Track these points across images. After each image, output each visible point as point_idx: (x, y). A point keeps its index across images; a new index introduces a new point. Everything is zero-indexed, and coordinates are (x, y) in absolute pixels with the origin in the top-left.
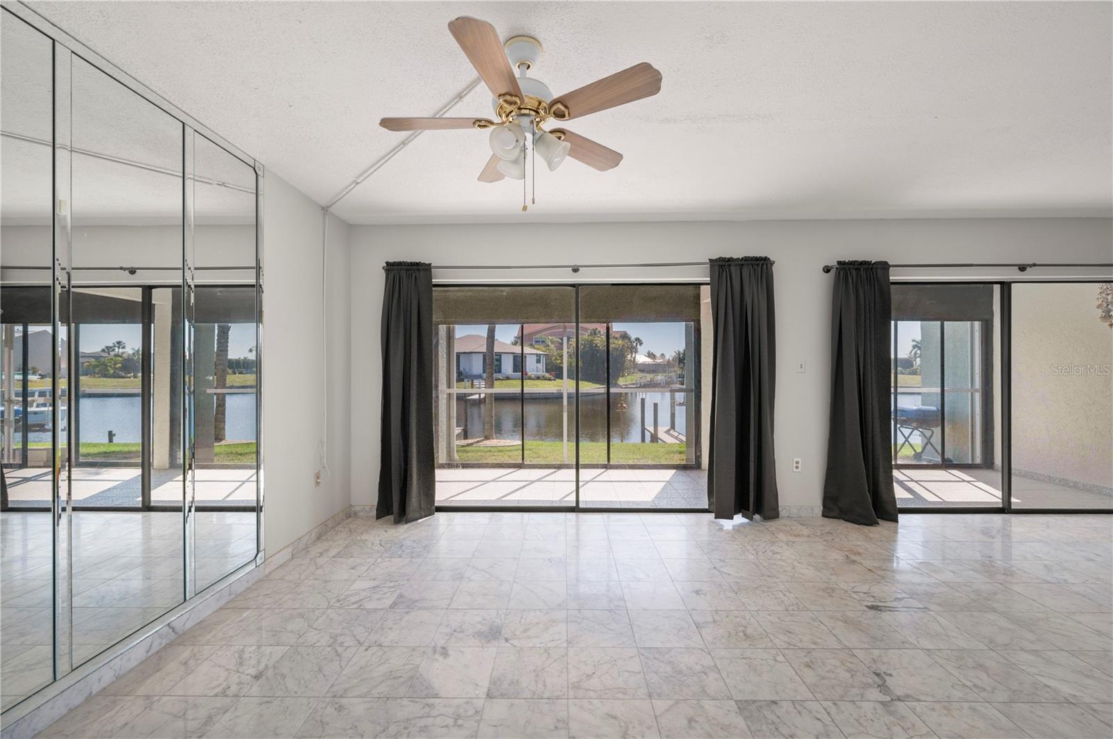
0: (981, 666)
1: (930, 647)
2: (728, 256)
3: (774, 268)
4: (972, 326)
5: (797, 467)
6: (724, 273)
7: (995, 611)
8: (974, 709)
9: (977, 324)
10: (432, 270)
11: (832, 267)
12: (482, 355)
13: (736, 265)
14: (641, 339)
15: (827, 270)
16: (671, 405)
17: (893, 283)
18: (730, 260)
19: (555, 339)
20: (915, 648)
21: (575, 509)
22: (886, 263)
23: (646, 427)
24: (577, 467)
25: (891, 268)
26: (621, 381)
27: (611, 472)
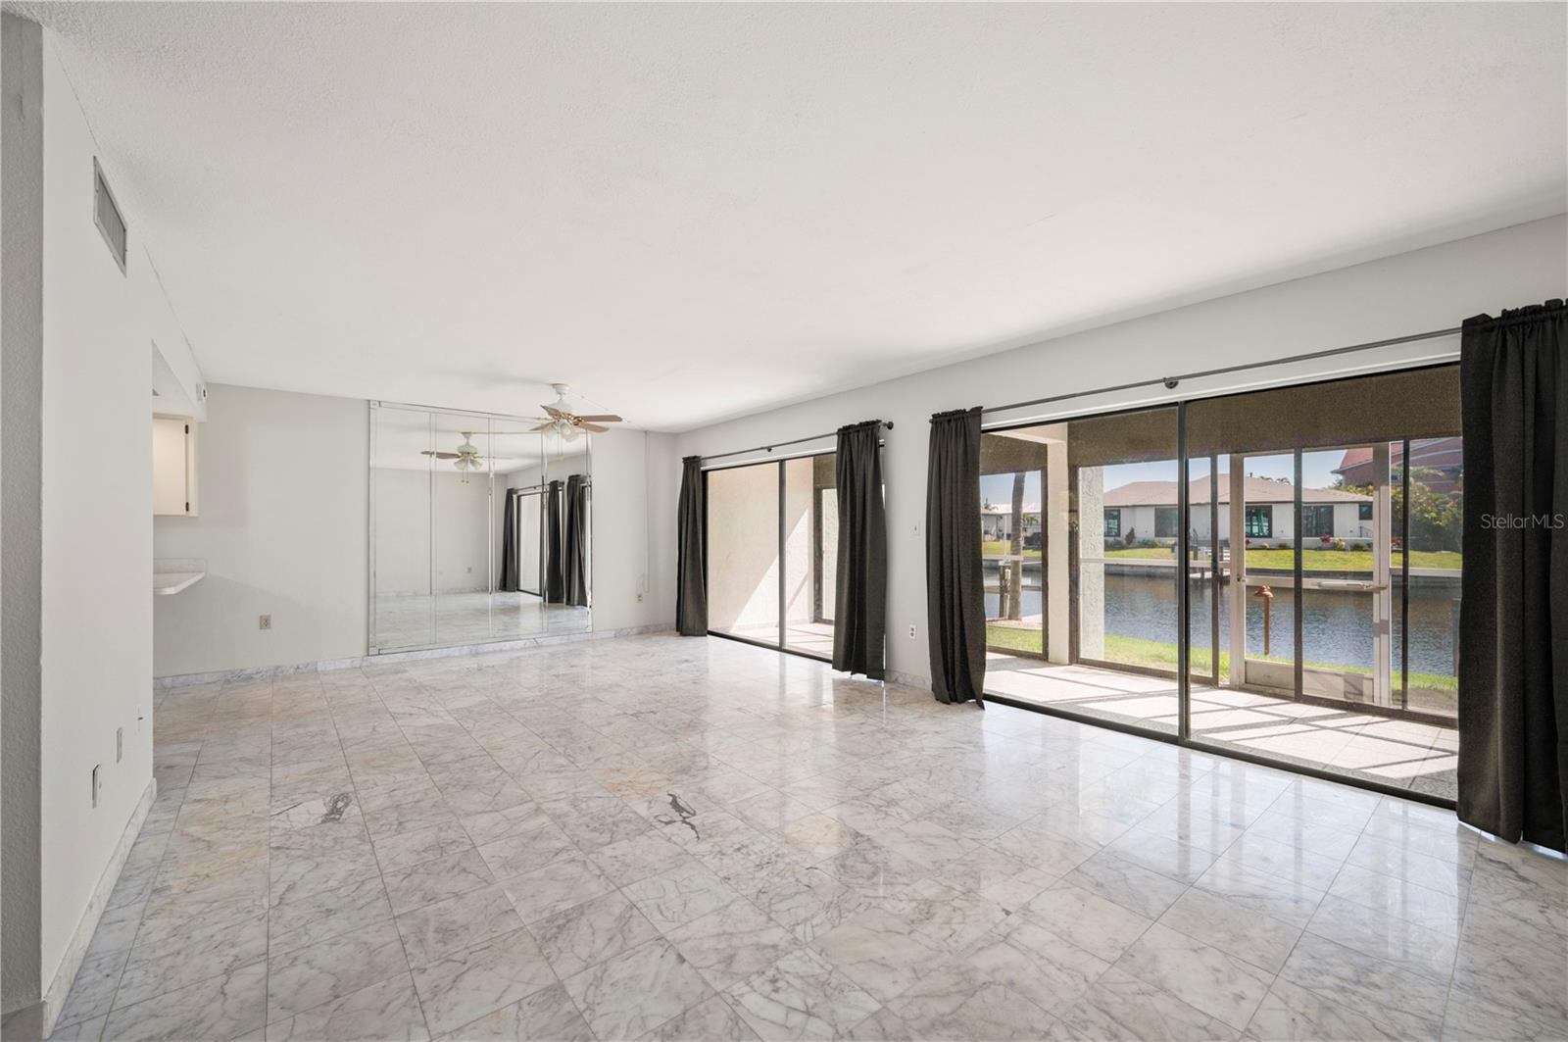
5: (912, 635)
12: (1153, 508)
17: (984, 432)
19: (1426, 471)
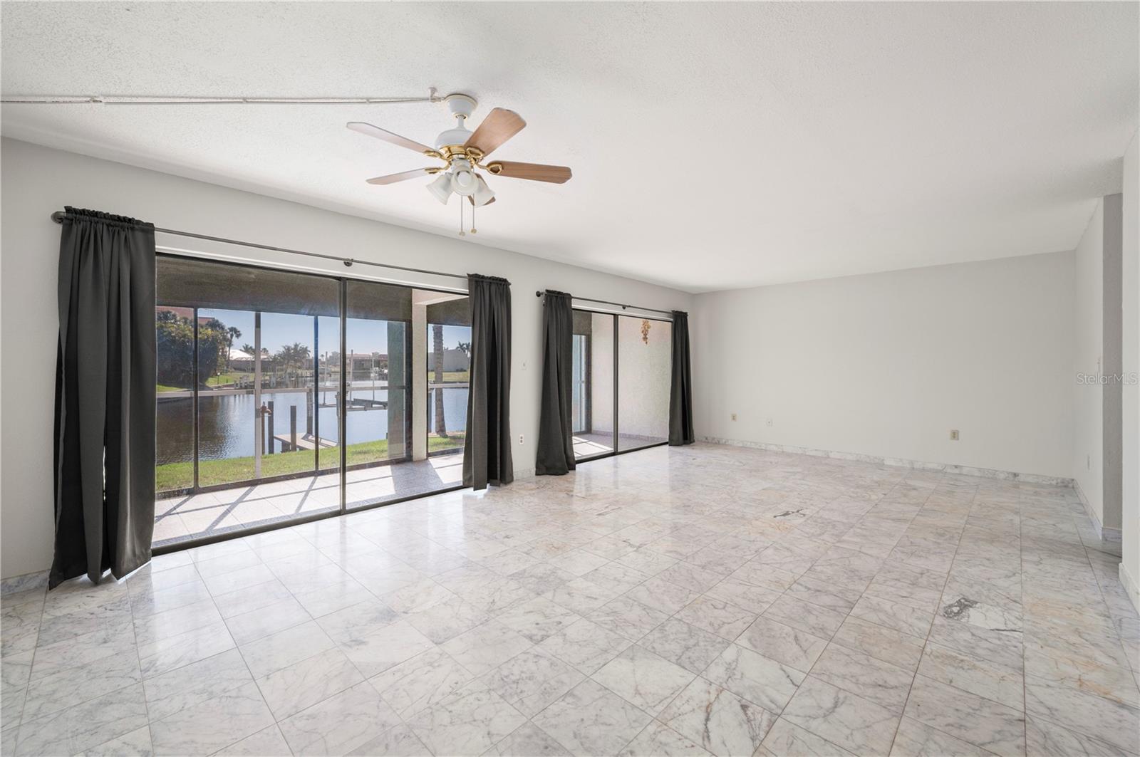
0: (654, 524)
1: (634, 523)
2: (482, 274)
3: (510, 287)
4: (581, 338)
5: (522, 441)
6: (479, 288)
7: (643, 501)
8: (664, 540)
9: (583, 337)
10: (155, 232)
11: (542, 293)
13: (486, 282)
14: (238, 329)
15: (538, 294)
16: (308, 408)
17: (574, 309)
18: (483, 277)
20: (629, 526)
21: (342, 512)
22: (570, 295)
23: (275, 435)
24: (344, 470)
25: (573, 299)
26: (211, 382)
27: (320, 478)
